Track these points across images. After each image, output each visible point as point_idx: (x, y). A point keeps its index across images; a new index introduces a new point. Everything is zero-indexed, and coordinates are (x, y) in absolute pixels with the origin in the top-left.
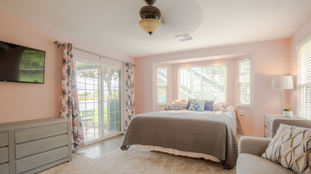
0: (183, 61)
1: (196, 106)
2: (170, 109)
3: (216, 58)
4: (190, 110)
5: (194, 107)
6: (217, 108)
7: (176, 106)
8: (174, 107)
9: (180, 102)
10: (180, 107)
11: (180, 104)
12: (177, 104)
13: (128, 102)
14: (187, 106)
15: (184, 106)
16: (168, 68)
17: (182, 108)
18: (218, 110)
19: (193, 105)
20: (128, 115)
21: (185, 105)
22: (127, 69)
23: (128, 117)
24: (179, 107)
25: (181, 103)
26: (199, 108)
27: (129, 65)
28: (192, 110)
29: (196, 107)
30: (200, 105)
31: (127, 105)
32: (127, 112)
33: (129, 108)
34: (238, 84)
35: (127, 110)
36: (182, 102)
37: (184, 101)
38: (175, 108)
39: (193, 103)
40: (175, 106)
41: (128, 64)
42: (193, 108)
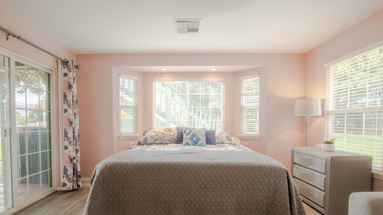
0: (164, 69)
1: (195, 138)
2: (147, 142)
3: (214, 69)
4: (186, 145)
5: (191, 139)
6: (221, 141)
7: (158, 138)
8: (154, 140)
9: (164, 132)
10: (165, 139)
11: (165, 135)
12: (158, 135)
13: (68, 131)
14: (177, 138)
15: (171, 138)
16: (136, 78)
17: (167, 142)
18: (223, 143)
19: (190, 136)
20: (69, 156)
21: (173, 137)
22: (65, 71)
23: (68, 160)
24: (163, 140)
25: (166, 133)
26: (200, 141)
27: (68, 64)
28: (189, 145)
29: (195, 140)
30: (200, 137)
31: (66, 138)
32: (66, 151)
33: (71, 144)
34: (241, 107)
35: (66, 148)
36: (167, 131)
37: (170, 130)
38: (156, 142)
39: (189, 134)
40: (156, 138)
41: (68, 62)
42: (189, 141)
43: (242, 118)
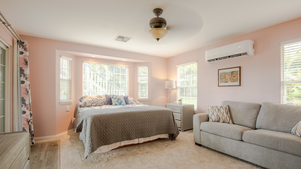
0: (94, 56)
1: (119, 101)
2: (86, 105)
3: (124, 60)
4: (115, 105)
5: (117, 101)
6: (131, 102)
7: (94, 102)
8: (91, 103)
9: (97, 98)
10: (99, 103)
11: (98, 100)
12: (94, 100)
13: (25, 99)
14: (107, 102)
15: (103, 102)
16: (71, 59)
17: (100, 104)
18: (133, 103)
19: (116, 100)
20: (27, 119)
21: (103, 101)
22: (21, 49)
23: (26, 123)
24: (97, 103)
25: (99, 99)
26: (123, 103)
27: (24, 45)
28: (117, 105)
29: (120, 102)
30: (122, 100)
31: (23, 105)
32: (24, 115)
33: (29, 109)
34: (138, 83)
35: (24, 112)
36: (99, 98)
37: (100, 97)
38: (93, 105)
39: (116, 98)
40: (92, 102)
41: (24, 43)
42: (117, 103)
43: (138, 89)
